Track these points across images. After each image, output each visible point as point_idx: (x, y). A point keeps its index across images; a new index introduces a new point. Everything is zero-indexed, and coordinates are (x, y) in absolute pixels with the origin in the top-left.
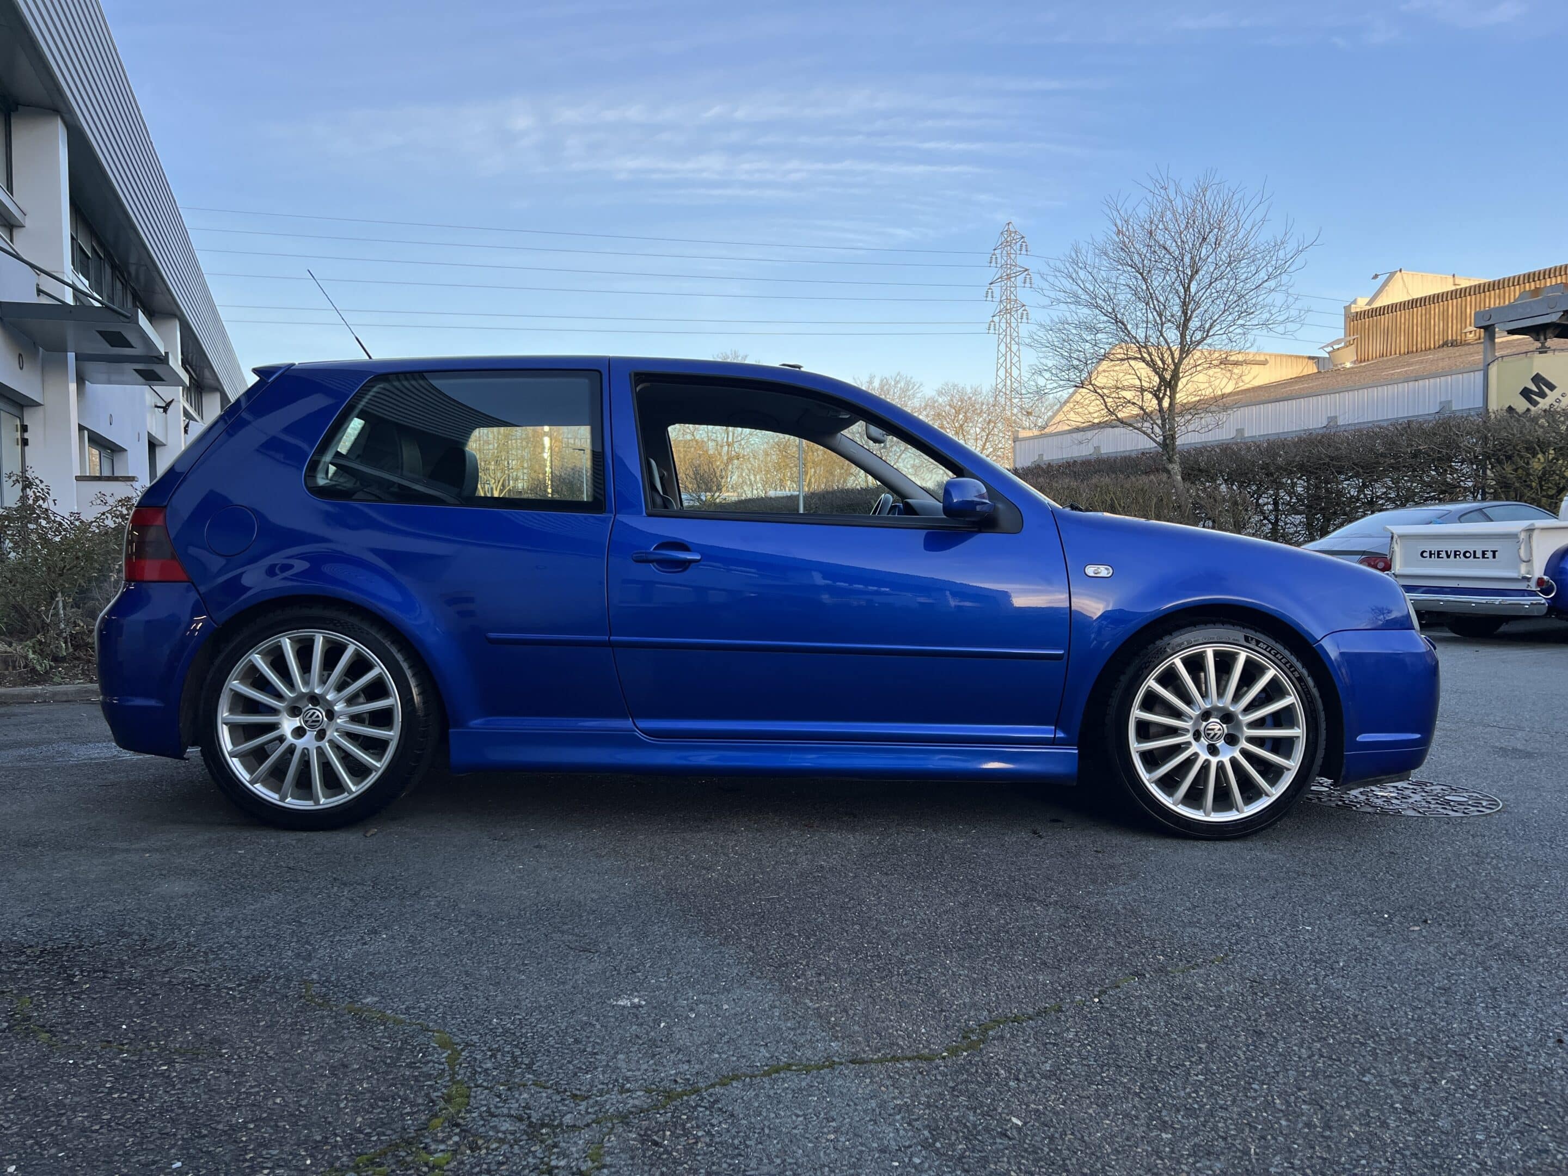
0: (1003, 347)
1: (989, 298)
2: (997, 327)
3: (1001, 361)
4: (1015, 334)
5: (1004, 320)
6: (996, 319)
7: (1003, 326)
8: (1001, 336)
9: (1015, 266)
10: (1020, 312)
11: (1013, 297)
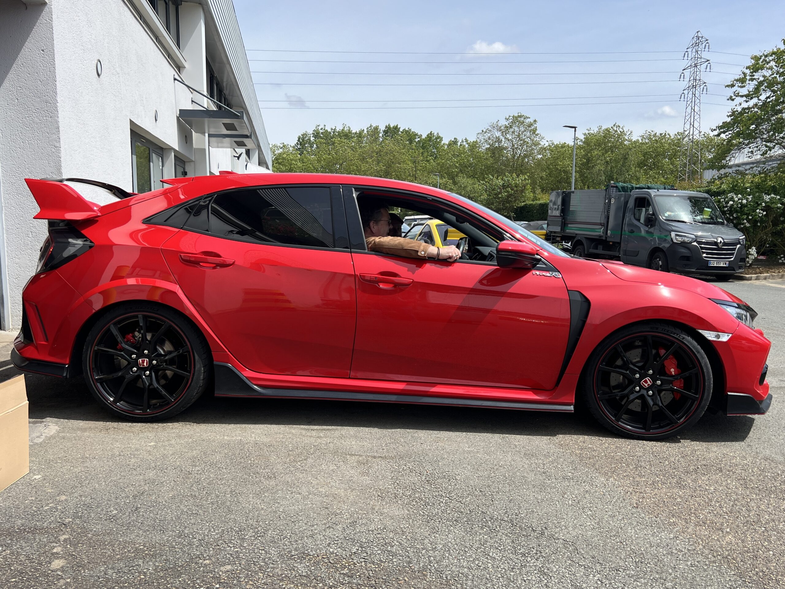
0: (689, 108)
1: (682, 79)
2: (686, 96)
3: (687, 118)
4: (698, 101)
5: (691, 93)
6: (686, 92)
7: (690, 96)
8: (689, 103)
9: (701, 58)
10: (702, 87)
11: (698, 78)
